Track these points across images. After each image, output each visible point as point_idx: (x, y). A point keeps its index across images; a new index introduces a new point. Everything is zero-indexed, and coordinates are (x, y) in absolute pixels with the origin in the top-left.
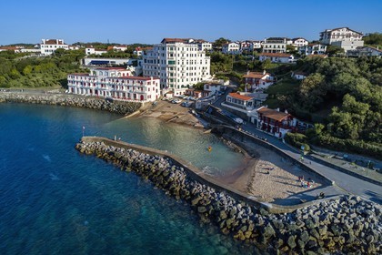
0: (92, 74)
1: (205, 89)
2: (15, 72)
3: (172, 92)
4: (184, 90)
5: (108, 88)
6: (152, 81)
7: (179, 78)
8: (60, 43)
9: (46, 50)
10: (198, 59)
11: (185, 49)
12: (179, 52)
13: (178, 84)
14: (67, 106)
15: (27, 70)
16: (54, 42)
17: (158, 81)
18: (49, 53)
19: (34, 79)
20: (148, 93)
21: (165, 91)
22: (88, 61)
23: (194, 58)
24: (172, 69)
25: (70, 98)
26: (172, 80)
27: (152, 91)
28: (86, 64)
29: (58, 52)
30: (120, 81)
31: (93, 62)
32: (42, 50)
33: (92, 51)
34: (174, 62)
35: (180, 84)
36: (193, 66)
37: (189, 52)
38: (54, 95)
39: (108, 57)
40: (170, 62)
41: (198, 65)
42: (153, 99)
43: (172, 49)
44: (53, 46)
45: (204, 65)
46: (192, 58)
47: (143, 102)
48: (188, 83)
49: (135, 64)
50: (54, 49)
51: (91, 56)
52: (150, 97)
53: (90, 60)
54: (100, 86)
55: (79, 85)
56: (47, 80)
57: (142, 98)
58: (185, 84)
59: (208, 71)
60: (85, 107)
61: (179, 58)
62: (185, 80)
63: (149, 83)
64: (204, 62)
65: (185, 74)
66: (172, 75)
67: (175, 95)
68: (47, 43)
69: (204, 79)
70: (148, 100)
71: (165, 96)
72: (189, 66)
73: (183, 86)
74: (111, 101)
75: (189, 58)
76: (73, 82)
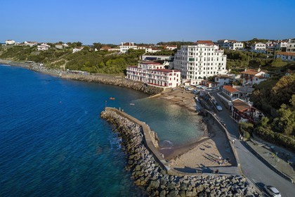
1: (216, 81)
2: (102, 64)
3: (189, 82)
4: (200, 81)
5: (147, 77)
6: (173, 73)
7: (197, 71)
8: (131, 45)
9: (123, 50)
10: (215, 57)
11: (203, 49)
12: (197, 52)
13: (195, 75)
14: (123, 87)
15: (108, 63)
16: (127, 44)
17: (179, 73)
18: (125, 52)
19: (110, 68)
20: (170, 82)
21: (184, 81)
22: (144, 57)
23: (211, 56)
24: (191, 64)
25: (125, 82)
26: (191, 73)
27: (174, 80)
28: (143, 59)
29: (129, 51)
30: (154, 72)
31: (147, 58)
32: (121, 50)
33: (150, 50)
34: (193, 60)
35: (198, 75)
36: (210, 62)
37: (206, 52)
38: (118, 80)
40: (190, 60)
41: (214, 62)
42: (174, 86)
43: (192, 50)
44: (127, 47)
45: (220, 61)
46: (209, 56)
47: (165, 88)
48: (205, 75)
50: (127, 49)
51: (148, 54)
52: (171, 84)
54: (143, 75)
55: (132, 74)
56: (117, 69)
57: (165, 85)
58: (202, 76)
59: (224, 66)
60: (132, 88)
61: (197, 56)
62: (202, 73)
63: (170, 75)
64: (220, 59)
65: (202, 69)
66: (191, 69)
67: (192, 84)
68: (124, 45)
69: (220, 72)
70: (170, 87)
71: (184, 84)
72: (206, 62)
73: (200, 78)
74: (147, 85)
75: (206, 56)
76: (129, 71)
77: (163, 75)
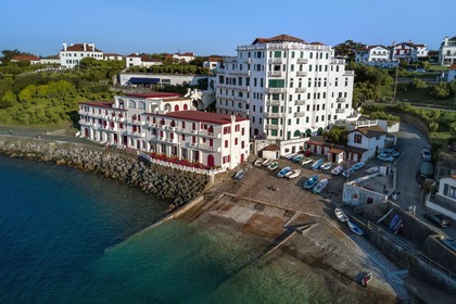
0: (117, 105)
1: (351, 143)
3: (275, 147)
4: (300, 143)
5: (145, 135)
7: (291, 116)
8: (89, 49)
9: (68, 60)
10: (332, 75)
11: (306, 55)
12: (293, 61)
13: (288, 128)
14: (70, 166)
15: (25, 93)
16: (79, 47)
17: (246, 124)
18: (72, 66)
19: (32, 109)
21: (260, 145)
22: (125, 78)
23: (323, 75)
24: (276, 97)
25: (76, 151)
26: (275, 121)
27: (233, 146)
28: (123, 83)
29: (84, 64)
30: (168, 122)
31: (133, 81)
32: (63, 61)
33: (137, 62)
34: (280, 84)
35: (293, 128)
36: (321, 90)
37: (313, 62)
39: (160, 72)
40: (273, 84)
41: (331, 89)
42: (235, 163)
43: (278, 55)
44: (79, 53)
46: (319, 74)
47: (212, 173)
48: (309, 126)
49: (202, 86)
50: (79, 58)
51: (133, 70)
52: (228, 159)
53: (129, 77)
54: (130, 130)
55: (96, 125)
56: (52, 110)
57: (211, 164)
58: (303, 127)
59: (349, 100)
61: (292, 75)
62: (303, 119)
63: (227, 131)
64: (342, 81)
65: (303, 108)
66: (275, 109)
67: (283, 153)
68: (69, 49)
69: (341, 117)
70: (225, 167)
71: (260, 154)
72: (311, 90)
73: (297, 133)
74: (147, 163)
75: (312, 75)
76: (87, 118)
77: (200, 131)
